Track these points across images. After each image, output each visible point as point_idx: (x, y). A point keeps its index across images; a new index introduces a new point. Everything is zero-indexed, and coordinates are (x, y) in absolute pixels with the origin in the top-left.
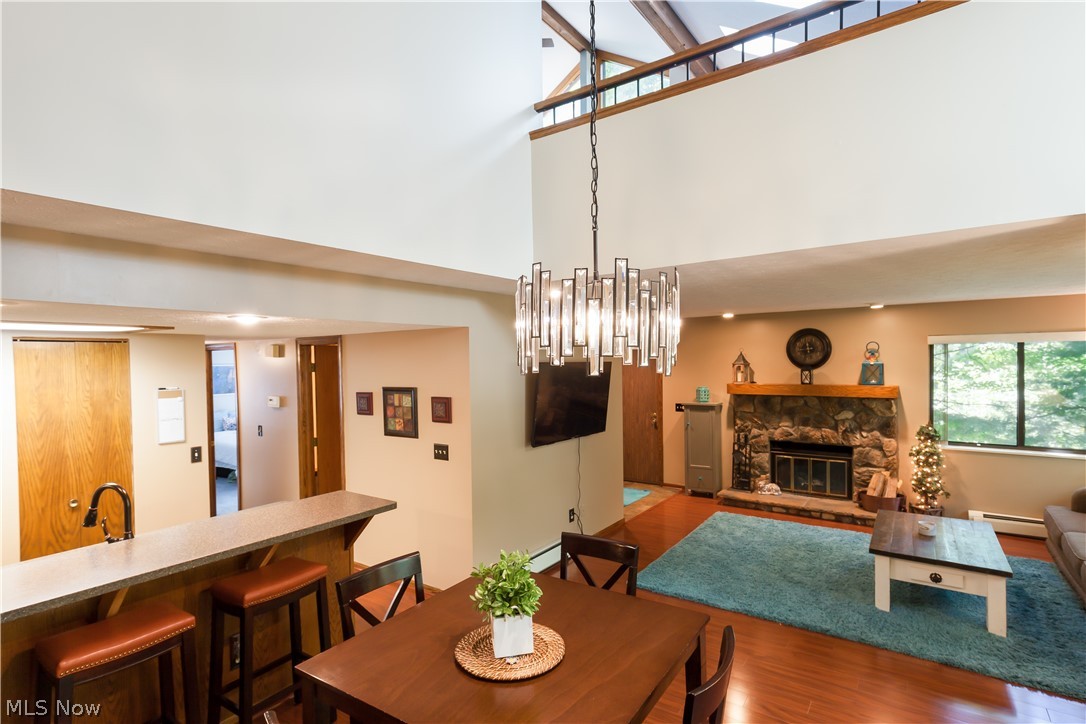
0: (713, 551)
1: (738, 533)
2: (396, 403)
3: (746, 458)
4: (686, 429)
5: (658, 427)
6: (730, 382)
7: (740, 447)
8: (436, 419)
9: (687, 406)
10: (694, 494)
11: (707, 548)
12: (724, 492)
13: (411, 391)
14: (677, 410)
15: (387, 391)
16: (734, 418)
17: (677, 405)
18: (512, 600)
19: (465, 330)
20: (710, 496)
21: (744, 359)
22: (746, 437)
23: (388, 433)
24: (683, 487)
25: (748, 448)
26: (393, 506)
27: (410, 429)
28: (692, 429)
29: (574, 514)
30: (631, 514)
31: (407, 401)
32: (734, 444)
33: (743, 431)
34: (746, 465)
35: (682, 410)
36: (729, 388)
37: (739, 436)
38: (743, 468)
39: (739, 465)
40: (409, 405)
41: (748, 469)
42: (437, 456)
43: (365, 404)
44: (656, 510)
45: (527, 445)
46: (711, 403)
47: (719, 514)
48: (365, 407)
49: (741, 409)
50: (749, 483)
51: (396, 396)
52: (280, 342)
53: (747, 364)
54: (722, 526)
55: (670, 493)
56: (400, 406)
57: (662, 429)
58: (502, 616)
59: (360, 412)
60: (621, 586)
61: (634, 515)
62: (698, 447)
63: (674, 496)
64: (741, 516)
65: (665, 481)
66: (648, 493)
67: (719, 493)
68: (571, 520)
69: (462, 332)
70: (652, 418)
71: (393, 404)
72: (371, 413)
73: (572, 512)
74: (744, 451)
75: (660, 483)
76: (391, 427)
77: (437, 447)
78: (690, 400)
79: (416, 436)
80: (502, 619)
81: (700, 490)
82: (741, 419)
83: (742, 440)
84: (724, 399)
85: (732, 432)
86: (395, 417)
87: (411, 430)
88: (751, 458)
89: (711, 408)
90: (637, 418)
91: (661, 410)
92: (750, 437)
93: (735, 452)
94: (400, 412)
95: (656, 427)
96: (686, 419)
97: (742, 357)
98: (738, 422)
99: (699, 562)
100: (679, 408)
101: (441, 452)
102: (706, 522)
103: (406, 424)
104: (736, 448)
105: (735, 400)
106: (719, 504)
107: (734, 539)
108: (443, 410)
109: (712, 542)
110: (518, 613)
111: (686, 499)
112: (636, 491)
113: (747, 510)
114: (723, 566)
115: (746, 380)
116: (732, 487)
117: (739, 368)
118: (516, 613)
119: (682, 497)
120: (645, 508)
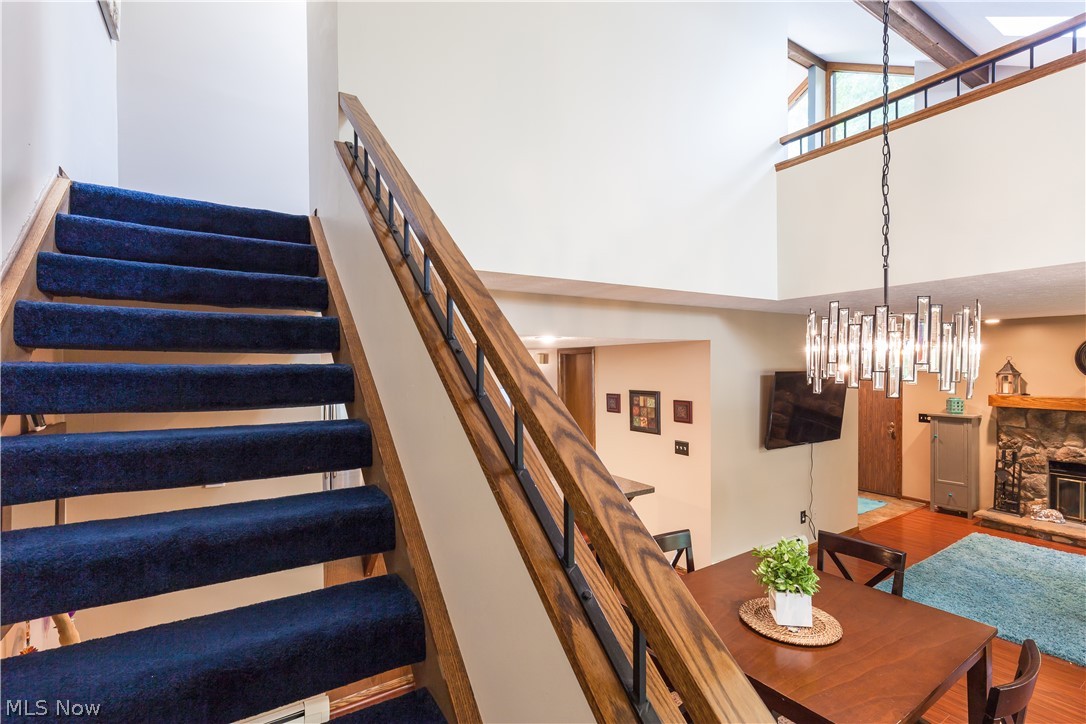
0: (972, 573)
1: (1005, 559)
2: (642, 404)
3: (1013, 476)
4: (933, 440)
5: (896, 437)
6: (993, 393)
7: (1006, 464)
8: (677, 419)
9: (934, 418)
10: (941, 510)
11: (964, 569)
12: (982, 512)
13: (655, 395)
14: (920, 421)
15: (633, 394)
16: (998, 433)
17: (920, 415)
18: (794, 578)
19: (706, 344)
20: (964, 515)
21: (1012, 368)
22: (1014, 454)
23: (633, 428)
24: (928, 503)
25: (1017, 467)
26: (652, 490)
27: (653, 426)
28: (940, 441)
29: (805, 516)
30: (865, 524)
31: (651, 402)
32: (997, 461)
33: (1010, 447)
34: (1013, 485)
35: (929, 422)
36: (991, 400)
37: (1004, 453)
38: (1010, 489)
39: (1004, 484)
40: (653, 406)
41: (1016, 490)
42: (678, 451)
43: (613, 402)
44: (894, 523)
45: (761, 446)
46: (965, 414)
47: (976, 536)
48: (613, 406)
49: (1007, 423)
50: (1018, 505)
51: (642, 398)
52: (544, 352)
53: (1016, 374)
54: (980, 548)
55: (910, 507)
56: (644, 406)
57: (901, 440)
58: (784, 591)
59: (610, 409)
60: (885, 587)
61: (868, 525)
62: (949, 462)
63: (916, 511)
64: (1007, 541)
65: (904, 494)
66: (883, 504)
67: (975, 514)
68: (803, 522)
69: (705, 345)
70: (888, 428)
71: (638, 405)
72: (619, 412)
73: (803, 514)
74: (1011, 470)
75: (898, 495)
76: (636, 424)
77: (678, 443)
78: (938, 410)
79: (659, 433)
80: (783, 594)
81: (949, 507)
82: (1006, 434)
83: (1009, 458)
84: (985, 412)
85: (994, 448)
86: (640, 415)
87: (654, 428)
88: (1020, 478)
89: (968, 420)
90: (871, 427)
91: (901, 420)
92: (1019, 454)
93: (997, 469)
94: (644, 411)
95: (893, 437)
96: (933, 430)
97: (1009, 366)
98: (1003, 437)
99: (954, 582)
100: (923, 418)
101: (682, 448)
102: (960, 542)
103: (650, 421)
104: (1000, 465)
105: (999, 413)
106: (975, 524)
107: (999, 564)
108: (684, 412)
109: (970, 564)
110: (799, 592)
111: (931, 514)
112: (868, 501)
113: (1017, 536)
114: (986, 590)
115: (1015, 391)
116: (994, 508)
117: (1006, 378)
118: (797, 591)
119: (925, 511)
120: (882, 519)
